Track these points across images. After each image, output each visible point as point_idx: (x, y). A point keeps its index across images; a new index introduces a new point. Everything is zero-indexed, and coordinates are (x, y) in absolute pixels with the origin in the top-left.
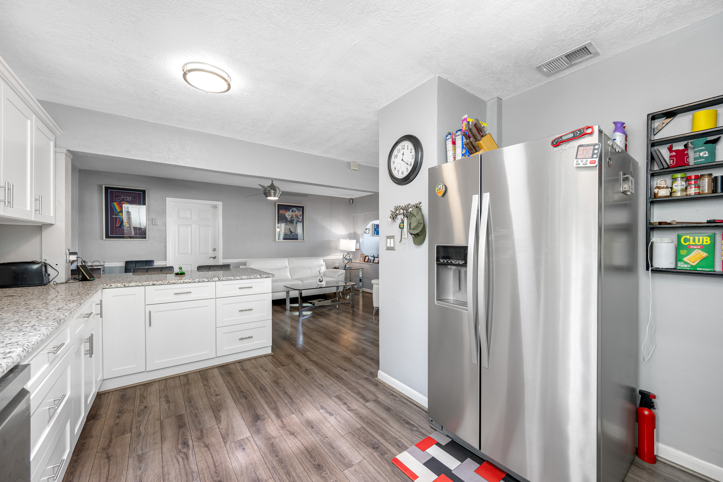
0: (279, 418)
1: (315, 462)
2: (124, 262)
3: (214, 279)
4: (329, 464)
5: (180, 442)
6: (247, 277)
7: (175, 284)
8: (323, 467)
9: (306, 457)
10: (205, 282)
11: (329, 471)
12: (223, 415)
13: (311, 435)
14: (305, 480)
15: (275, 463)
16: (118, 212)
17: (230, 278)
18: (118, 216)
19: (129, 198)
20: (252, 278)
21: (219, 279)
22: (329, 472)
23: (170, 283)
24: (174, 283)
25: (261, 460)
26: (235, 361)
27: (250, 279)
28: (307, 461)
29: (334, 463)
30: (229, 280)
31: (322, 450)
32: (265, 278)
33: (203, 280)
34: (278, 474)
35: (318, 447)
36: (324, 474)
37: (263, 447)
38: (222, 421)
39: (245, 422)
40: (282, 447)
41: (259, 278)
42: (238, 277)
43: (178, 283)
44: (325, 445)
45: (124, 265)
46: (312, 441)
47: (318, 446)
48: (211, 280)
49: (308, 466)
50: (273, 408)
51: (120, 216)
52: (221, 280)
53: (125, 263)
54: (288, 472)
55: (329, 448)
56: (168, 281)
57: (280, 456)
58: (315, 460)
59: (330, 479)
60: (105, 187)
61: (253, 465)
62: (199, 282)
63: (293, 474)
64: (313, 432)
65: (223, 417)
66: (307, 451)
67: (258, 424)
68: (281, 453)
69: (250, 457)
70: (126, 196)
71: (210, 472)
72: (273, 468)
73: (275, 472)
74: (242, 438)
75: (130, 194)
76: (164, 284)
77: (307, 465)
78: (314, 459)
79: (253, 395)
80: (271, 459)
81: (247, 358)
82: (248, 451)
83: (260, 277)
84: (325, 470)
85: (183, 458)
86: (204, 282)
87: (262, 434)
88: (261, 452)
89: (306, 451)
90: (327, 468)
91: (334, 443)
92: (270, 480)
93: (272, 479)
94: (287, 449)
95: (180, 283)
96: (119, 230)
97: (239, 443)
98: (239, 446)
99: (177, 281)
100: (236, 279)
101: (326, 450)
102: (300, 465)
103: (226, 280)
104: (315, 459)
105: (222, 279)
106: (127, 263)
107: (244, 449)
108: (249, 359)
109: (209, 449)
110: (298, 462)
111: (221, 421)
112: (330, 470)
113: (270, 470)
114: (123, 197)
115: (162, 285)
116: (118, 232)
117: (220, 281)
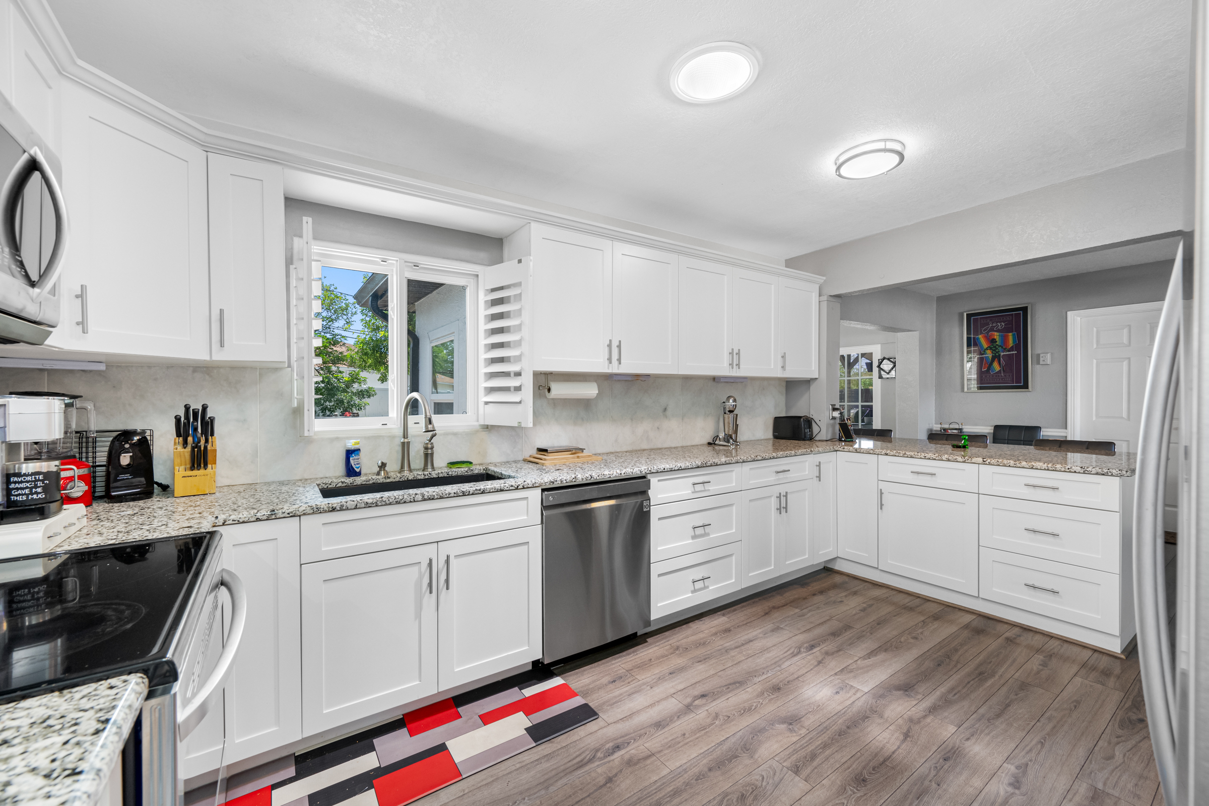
0: (930, 712)
1: (869, 775)
2: (992, 426)
3: (974, 460)
4: (876, 795)
5: (812, 643)
6: (1045, 466)
7: (913, 458)
8: (865, 786)
9: (870, 761)
10: (959, 462)
11: (861, 796)
12: (881, 656)
13: (924, 760)
14: (826, 766)
15: (835, 728)
16: (985, 350)
17: (1006, 463)
18: (984, 356)
19: (1001, 325)
20: (1058, 469)
21: (984, 461)
22: (858, 795)
23: (906, 456)
24: (911, 457)
25: (831, 713)
26: (1020, 624)
27: (1053, 470)
28: (863, 764)
29: (883, 801)
30: (1005, 466)
31: (902, 781)
32: (1097, 474)
33: (955, 458)
34: (818, 736)
35: (902, 773)
36: (850, 789)
37: (855, 709)
38: (869, 660)
39: (887, 680)
40: (869, 729)
41: (1079, 473)
42: (1024, 464)
43: (917, 457)
44: (916, 785)
45: (992, 431)
46: (912, 764)
47: (906, 774)
48: (969, 461)
49: (854, 766)
50: (945, 698)
51: (987, 355)
52: (987, 462)
53: (993, 428)
54: (828, 745)
55: (914, 791)
56: (904, 452)
57: (850, 731)
58: (870, 773)
59: (845, 798)
60: (967, 314)
61: (817, 708)
62: (949, 460)
63: (828, 752)
64: (934, 761)
65: (878, 657)
66: (885, 761)
67: (894, 692)
68: (857, 730)
69: (829, 702)
70: (997, 322)
71: (787, 677)
72: (826, 728)
73: (820, 732)
74: (854, 686)
75: (1003, 319)
76: (898, 456)
77: (855, 764)
78: (874, 772)
79: (955, 670)
80: (839, 722)
81: (1047, 632)
82: (837, 697)
83: (1082, 472)
84: (860, 790)
85: (793, 653)
86: (957, 462)
87: (878, 702)
88: (844, 710)
89: (882, 760)
90: (865, 793)
91: (933, 798)
92: (805, 730)
93: (808, 732)
94: (870, 735)
95: (920, 458)
96: (986, 376)
97: (844, 686)
98: (840, 687)
99: (916, 453)
100: (1019, 465)
101: (905, 787)
102: (850, 757)
103: (999, 465)
104: (873, 774)
105: (989, 461)
106: (997, 428)
107: (837, 693)
108: (1051, 635)
109: (817, 666)
110: (854, 753)
111: (870, 658)
112: (865, 797)
113: (821, 726)
114: (992, 324)
115: (896, 456)
116: (985, 379)
117: (986, 464)
